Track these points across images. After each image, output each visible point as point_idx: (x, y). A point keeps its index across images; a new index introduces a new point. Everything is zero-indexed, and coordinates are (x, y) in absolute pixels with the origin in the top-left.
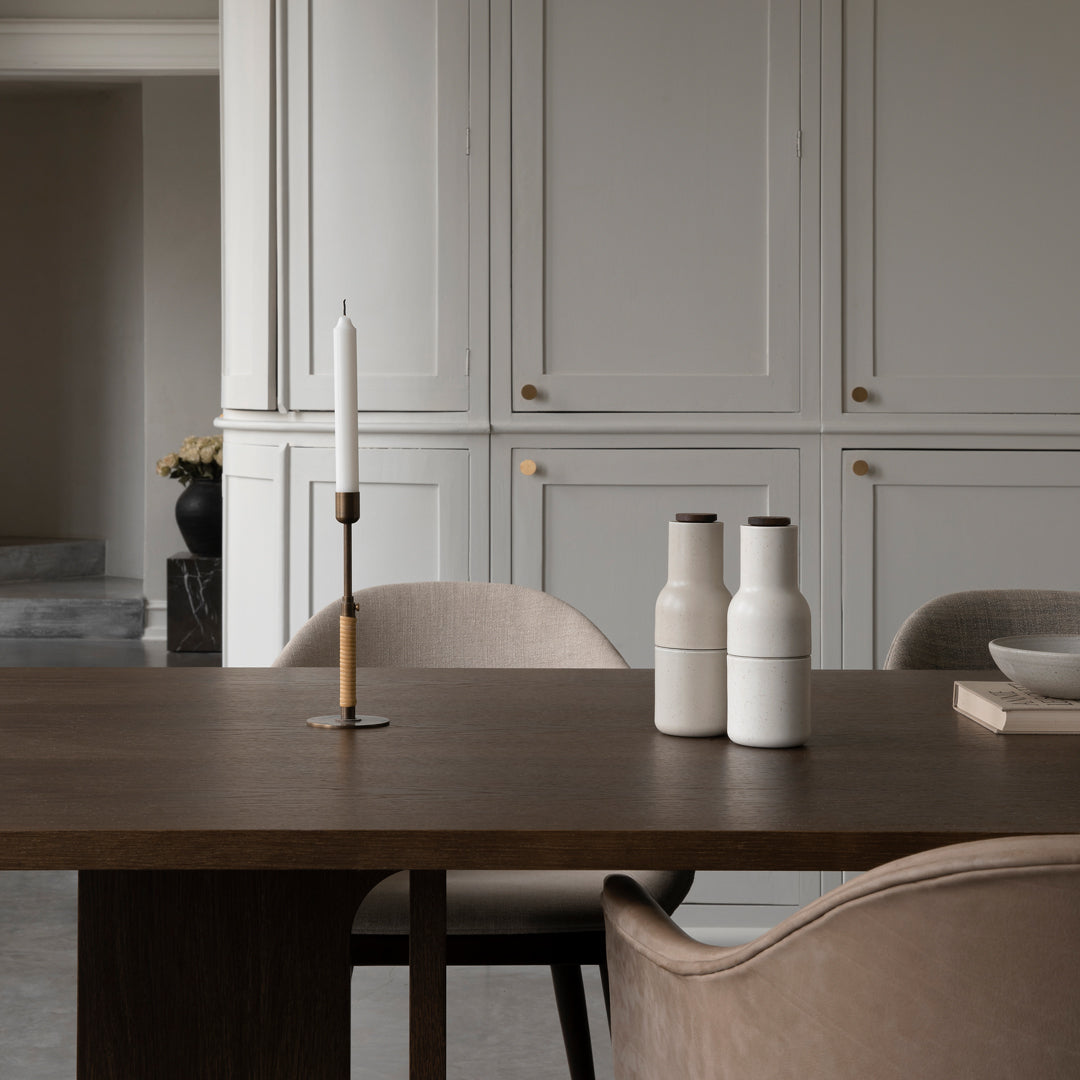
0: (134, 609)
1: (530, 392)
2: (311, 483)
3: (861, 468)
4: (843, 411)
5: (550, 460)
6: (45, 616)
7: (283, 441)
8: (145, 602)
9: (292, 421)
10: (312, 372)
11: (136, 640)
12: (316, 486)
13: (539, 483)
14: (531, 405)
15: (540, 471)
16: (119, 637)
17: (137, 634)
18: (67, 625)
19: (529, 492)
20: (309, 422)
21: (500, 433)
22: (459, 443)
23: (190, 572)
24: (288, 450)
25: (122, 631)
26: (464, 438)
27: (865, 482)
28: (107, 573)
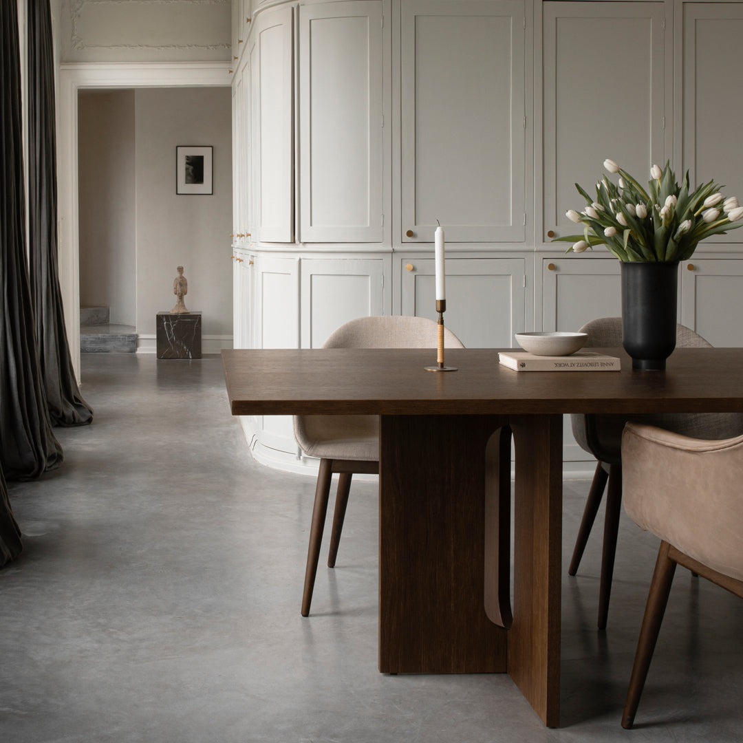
0: (132, 339)
1: (410, 234)
2: (311, 275)
3: (552, 267)
4: (544, 242)
5: (418, 264)
6: (92, 342)
7: (297, 257)
8: (137, 336)
9: (301, 247)
10: (311, 225)
11: (133, 353)
12: (313, 276)
13: (413, 275)
14: (410, 239)
15: (414, 269)
16: (125, 352)
17: (133, 351)
18: (102, 346)
19: (409, 277)
20: (309, 247)
21: (397, 252)
22: (379, 256)
23: (167, 321)
24: (300, 260)
25: (127, 349)
26: (381, 255)
27: (553, 273)
28: (110, 322)
